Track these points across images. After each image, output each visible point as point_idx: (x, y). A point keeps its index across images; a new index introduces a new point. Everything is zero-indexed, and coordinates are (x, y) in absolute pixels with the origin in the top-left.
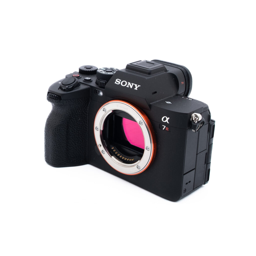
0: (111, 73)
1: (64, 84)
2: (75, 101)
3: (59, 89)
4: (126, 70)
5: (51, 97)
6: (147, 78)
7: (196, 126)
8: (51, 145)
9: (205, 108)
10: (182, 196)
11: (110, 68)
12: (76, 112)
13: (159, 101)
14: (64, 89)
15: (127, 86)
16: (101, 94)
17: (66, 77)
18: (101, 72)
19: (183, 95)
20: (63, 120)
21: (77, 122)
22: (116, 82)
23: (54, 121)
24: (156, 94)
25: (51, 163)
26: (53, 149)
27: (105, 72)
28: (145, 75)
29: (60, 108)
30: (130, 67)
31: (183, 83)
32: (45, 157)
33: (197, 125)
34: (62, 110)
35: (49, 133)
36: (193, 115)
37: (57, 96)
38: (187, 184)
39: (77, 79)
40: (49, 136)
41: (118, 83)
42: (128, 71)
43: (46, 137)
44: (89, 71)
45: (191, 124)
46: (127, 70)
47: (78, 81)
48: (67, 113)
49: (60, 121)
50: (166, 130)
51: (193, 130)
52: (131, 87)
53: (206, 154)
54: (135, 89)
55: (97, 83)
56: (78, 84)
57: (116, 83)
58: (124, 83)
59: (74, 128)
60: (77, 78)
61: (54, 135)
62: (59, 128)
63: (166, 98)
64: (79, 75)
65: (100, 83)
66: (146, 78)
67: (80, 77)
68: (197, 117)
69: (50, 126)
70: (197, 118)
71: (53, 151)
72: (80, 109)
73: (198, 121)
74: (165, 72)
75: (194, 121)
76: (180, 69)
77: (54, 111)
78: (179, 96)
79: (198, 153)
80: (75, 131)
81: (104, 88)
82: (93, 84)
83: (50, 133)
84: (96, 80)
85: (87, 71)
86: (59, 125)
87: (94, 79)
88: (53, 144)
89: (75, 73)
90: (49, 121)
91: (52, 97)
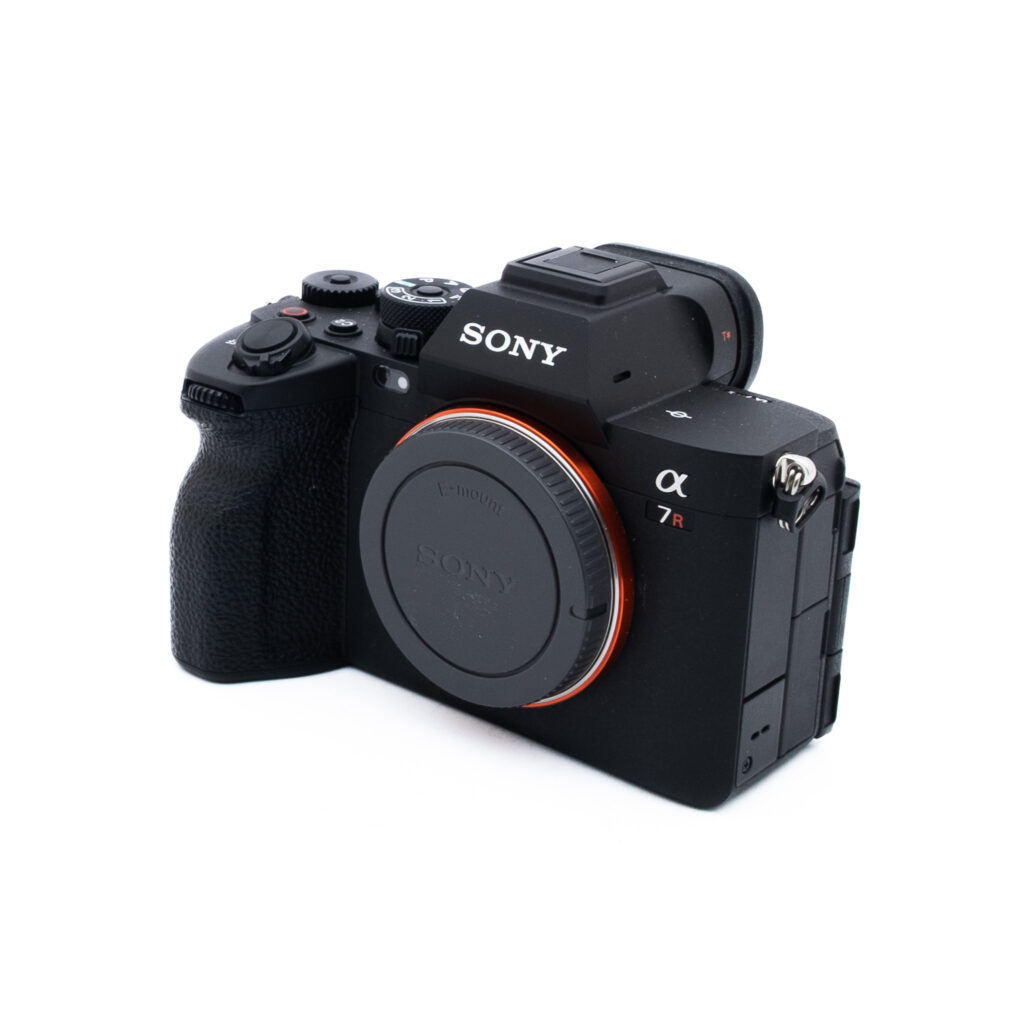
0: (442, 301)
1: (253, 347)
2: (296, 413)
3: (229, 367)
4: (504, 289)
5: (202, 400)
6: (593, 317)
7: (793, 505)
8: (200, 593)
9: (826, 433)
10: (738, 785)
11: (432, 281)
12: (298, 457)
13: (640, 408)
14: (254, 367)
15: (510, 353)
16: (403, 383)
17: (255, 319)
18: (401, 294)
19: (726, 383)
20: (249, 493)
21: (304, 500)
22: (463, 335)
23: (210, 497)
24: (627, 381)
25: (199, 666)
26: (208, 611)
27: (415, 297)
28: (583, 308)
29: (236, 444)
30: (518, 276)
31: (729, 335)
32: (173, 641)
33: (797, 502)
34: (242, 450)
35: (190, 545)
36: (782, 462)
37: (226, 397)
38: (755, 736)
39: (302, 325)
40: (191, 560)
41: (473, 339)
42: (513, 291)
43: (176, 563)
44: (343, 293)
45: (776, 500)
46: (509, 286)
47: (308, 334)
48: (264, 464)
49: (235, 495)
50: (674, 524)
51: (781, 522)
52: (529, 354)
53: (827, 614)
54: (543, 362)
55: (380, 340)
56: (307, 348)
57: (463, 338)
58: (498, 341)
59: (290, 522)
60: (304, 323)
61: (214, 553)
62: (234, 522)
63: (666, 397)
64: (304, 307)
65: (399, 343)
66: (590, 318)
67: (311, 318)
68: (797, 472)
69: (196, 517)
70: (799, 476)
71: (206, 616)
72: (318, 447)
73: (800, 486)
74: (659, 294)
75: (783, 485)
76: (714, 280)
77: (209, 458)
78: (717, 390)
79: (798, 614)
80: (297, 535)
81: (415, 359)
82: (367, 345)
83: (194, 547)
84: (376, 329)
85: (336, 292)
86: (231, 512)
87: (368, 325)
88: (207, 590)
89: (287, 301)
90: (189, 497)
91: (205, 398)
